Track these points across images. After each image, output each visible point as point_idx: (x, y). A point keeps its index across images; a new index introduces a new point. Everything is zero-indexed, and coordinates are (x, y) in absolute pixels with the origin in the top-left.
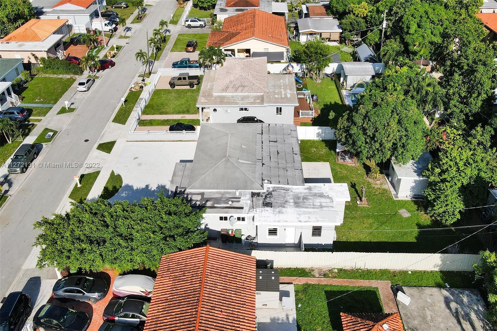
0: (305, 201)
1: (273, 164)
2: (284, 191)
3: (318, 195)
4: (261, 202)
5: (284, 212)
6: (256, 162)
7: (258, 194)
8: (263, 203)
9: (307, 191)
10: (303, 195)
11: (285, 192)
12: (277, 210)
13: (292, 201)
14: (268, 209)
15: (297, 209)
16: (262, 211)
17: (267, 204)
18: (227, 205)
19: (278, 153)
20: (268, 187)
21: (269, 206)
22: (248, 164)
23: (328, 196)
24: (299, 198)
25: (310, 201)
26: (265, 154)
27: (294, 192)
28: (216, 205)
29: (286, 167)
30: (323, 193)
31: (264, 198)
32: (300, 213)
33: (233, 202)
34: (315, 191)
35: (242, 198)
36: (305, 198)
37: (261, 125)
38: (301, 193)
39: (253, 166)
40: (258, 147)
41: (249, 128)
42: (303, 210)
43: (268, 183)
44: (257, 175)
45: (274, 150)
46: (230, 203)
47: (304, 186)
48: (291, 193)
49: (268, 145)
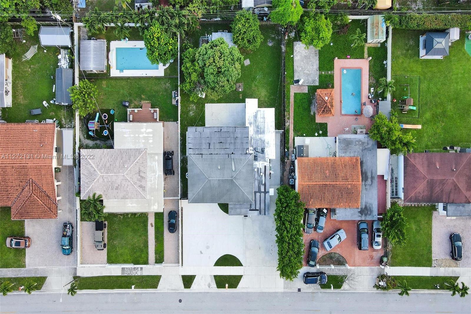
0: (259, 127)
1: (232, 147)
2: (252, 140)
3: (255, 119)
4: (261, 155)
5: (267, 141)
6: (231, 159)
7: (255, 156)
8: (262, 153)
9: (252, 125)
10: (255, 128)
11: (254, 139)
12: (266, 145)
13: (260, 136)
14: (266, 150)
15: (266, 133)
16: (268, 154)
17: (263, 151)
18: (264, 175)
19: (221, 143)
20: (251, 151)
22: (234, 164)
23: (256, 112)
24: (258, 131)
25: (260, 124)
26: (223, 152)
27: (253, 134)
28: (263, 183)
29: (234, 138)
30: (254, 115)
31: (258, 153)
32: (268, 131)
33: (261, 173)
34: (252, 120)
35: (258, 167)
36: (258, 127)
37: (192, 155)
38: (254, 129)
39: (235, 160)
40: (216, 157)
41: (197, 164)
42: (266, 129)
43: (249, 151)
44: (243, 157)
45: (218, 146)
46: (262, 174)
47: (248, 127)
48: (254, 136)
49: (213, 150)
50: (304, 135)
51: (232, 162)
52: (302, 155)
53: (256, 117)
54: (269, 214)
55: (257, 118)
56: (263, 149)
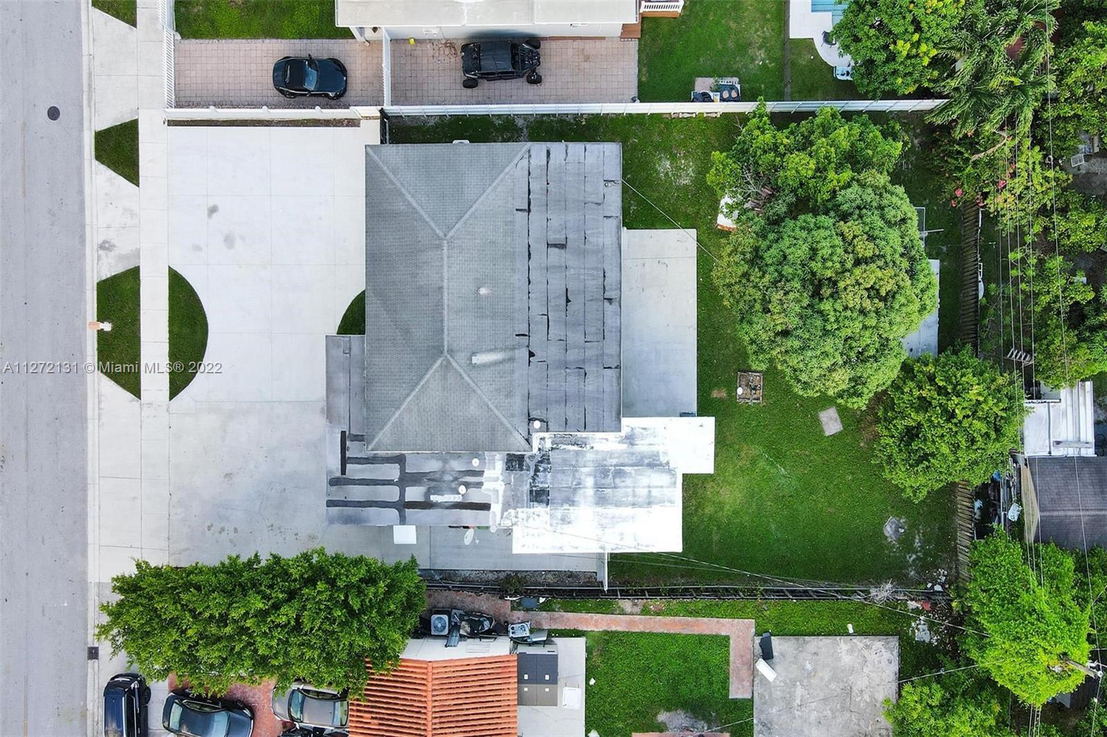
0: (617, 480)
1: (553, 352)
2: (576, 448)
3: (647, 461)
4: (526, 488)
5: (572, 517)
6: (513, 349)
7: (521, 458)
8: (531, 492)
9: (624, 447)
10: (614, 461)
11: (577, 453)
12: (559, 513)
13: (590, 482)
14: (540, 509)
15: (599, 509)
16: (528, 518)
17: (539, 496)
18: (458, 498)
19: (568, 301)
20: (541, 440)
21: (541, 502)
22: (495, 363)
23: (668, 463)
24: (605, 473)
25: (629, 481)
26: (537, 309)
27: (597, 452)
28: (434, 498)
29: (584, 361)
30: (657, 455)
31: (532, 473)
32: (604, 521)
33: (467, 485)
34: (642, 447)
35: (486, 474)
36: (619, 473)
37: (525, 162)
38: (611, 454)
39: (507, 366)
40: (519, 279)
41: (495, 188)
42: (612, 511)
43: (540, 430)
44: (518, 404)
45: (557, 285)
46: (462, 489)
47: (620, 431)
48: (590, 456)
49: (544, 265)
50: (592, 682)
51: (501, 350)
52: (526, 677)
53: (653, 463)
54: (331, 521)
55: (649, 471)
56: (544, 498)
